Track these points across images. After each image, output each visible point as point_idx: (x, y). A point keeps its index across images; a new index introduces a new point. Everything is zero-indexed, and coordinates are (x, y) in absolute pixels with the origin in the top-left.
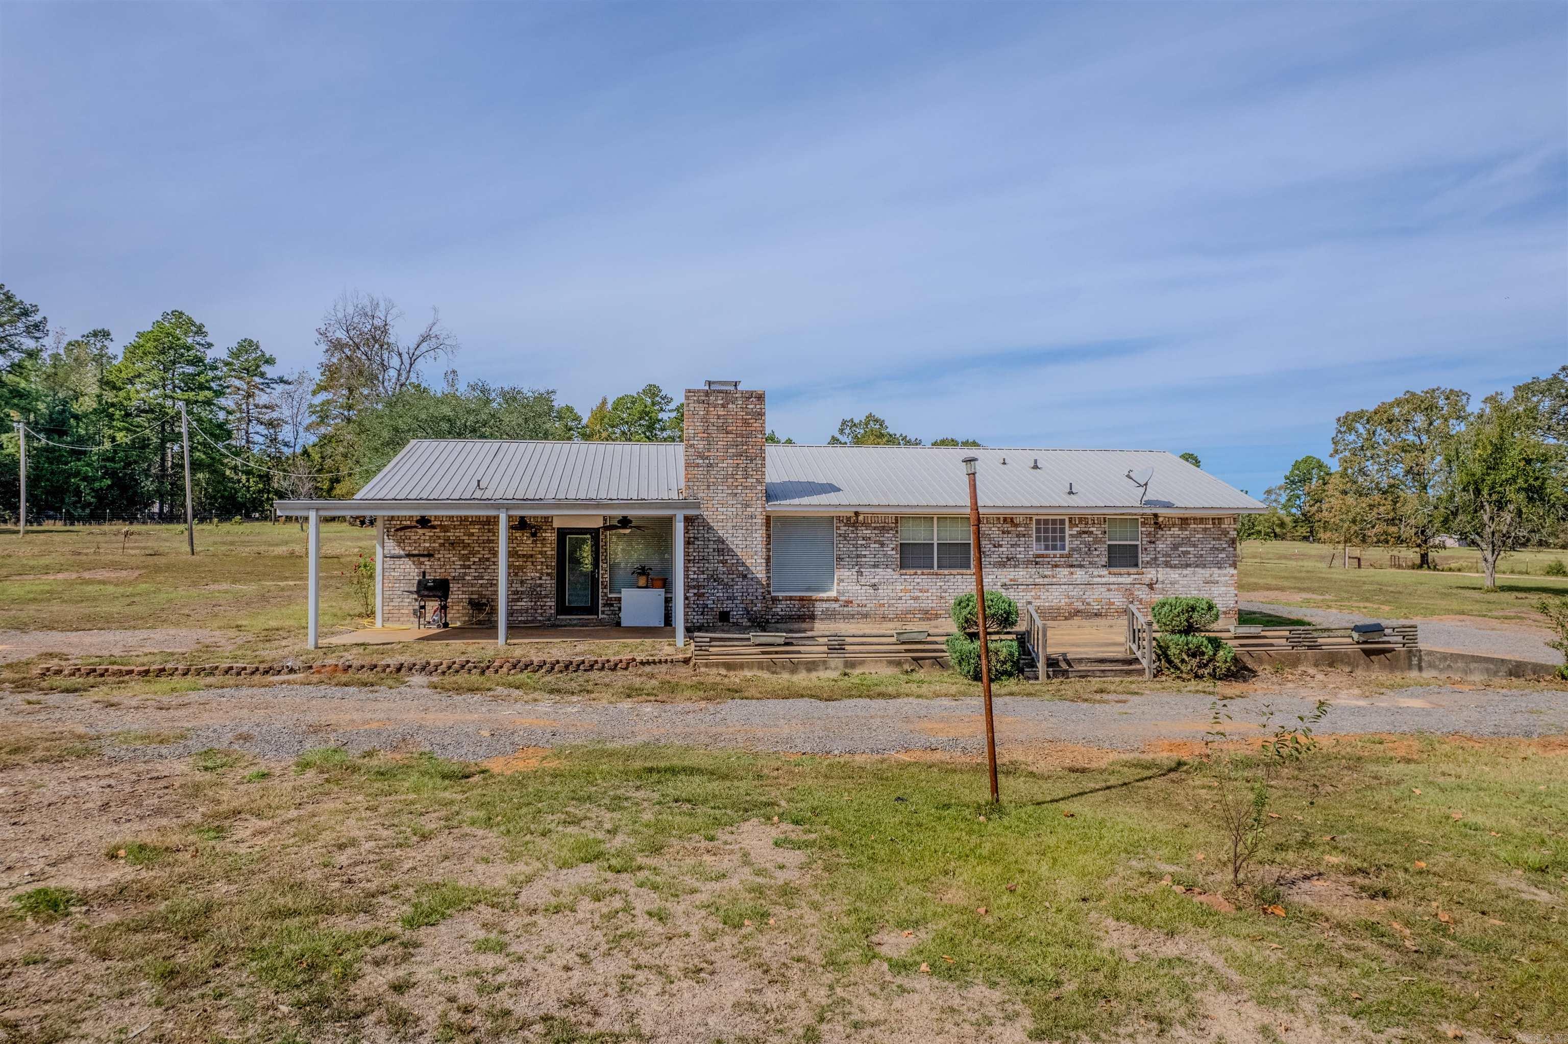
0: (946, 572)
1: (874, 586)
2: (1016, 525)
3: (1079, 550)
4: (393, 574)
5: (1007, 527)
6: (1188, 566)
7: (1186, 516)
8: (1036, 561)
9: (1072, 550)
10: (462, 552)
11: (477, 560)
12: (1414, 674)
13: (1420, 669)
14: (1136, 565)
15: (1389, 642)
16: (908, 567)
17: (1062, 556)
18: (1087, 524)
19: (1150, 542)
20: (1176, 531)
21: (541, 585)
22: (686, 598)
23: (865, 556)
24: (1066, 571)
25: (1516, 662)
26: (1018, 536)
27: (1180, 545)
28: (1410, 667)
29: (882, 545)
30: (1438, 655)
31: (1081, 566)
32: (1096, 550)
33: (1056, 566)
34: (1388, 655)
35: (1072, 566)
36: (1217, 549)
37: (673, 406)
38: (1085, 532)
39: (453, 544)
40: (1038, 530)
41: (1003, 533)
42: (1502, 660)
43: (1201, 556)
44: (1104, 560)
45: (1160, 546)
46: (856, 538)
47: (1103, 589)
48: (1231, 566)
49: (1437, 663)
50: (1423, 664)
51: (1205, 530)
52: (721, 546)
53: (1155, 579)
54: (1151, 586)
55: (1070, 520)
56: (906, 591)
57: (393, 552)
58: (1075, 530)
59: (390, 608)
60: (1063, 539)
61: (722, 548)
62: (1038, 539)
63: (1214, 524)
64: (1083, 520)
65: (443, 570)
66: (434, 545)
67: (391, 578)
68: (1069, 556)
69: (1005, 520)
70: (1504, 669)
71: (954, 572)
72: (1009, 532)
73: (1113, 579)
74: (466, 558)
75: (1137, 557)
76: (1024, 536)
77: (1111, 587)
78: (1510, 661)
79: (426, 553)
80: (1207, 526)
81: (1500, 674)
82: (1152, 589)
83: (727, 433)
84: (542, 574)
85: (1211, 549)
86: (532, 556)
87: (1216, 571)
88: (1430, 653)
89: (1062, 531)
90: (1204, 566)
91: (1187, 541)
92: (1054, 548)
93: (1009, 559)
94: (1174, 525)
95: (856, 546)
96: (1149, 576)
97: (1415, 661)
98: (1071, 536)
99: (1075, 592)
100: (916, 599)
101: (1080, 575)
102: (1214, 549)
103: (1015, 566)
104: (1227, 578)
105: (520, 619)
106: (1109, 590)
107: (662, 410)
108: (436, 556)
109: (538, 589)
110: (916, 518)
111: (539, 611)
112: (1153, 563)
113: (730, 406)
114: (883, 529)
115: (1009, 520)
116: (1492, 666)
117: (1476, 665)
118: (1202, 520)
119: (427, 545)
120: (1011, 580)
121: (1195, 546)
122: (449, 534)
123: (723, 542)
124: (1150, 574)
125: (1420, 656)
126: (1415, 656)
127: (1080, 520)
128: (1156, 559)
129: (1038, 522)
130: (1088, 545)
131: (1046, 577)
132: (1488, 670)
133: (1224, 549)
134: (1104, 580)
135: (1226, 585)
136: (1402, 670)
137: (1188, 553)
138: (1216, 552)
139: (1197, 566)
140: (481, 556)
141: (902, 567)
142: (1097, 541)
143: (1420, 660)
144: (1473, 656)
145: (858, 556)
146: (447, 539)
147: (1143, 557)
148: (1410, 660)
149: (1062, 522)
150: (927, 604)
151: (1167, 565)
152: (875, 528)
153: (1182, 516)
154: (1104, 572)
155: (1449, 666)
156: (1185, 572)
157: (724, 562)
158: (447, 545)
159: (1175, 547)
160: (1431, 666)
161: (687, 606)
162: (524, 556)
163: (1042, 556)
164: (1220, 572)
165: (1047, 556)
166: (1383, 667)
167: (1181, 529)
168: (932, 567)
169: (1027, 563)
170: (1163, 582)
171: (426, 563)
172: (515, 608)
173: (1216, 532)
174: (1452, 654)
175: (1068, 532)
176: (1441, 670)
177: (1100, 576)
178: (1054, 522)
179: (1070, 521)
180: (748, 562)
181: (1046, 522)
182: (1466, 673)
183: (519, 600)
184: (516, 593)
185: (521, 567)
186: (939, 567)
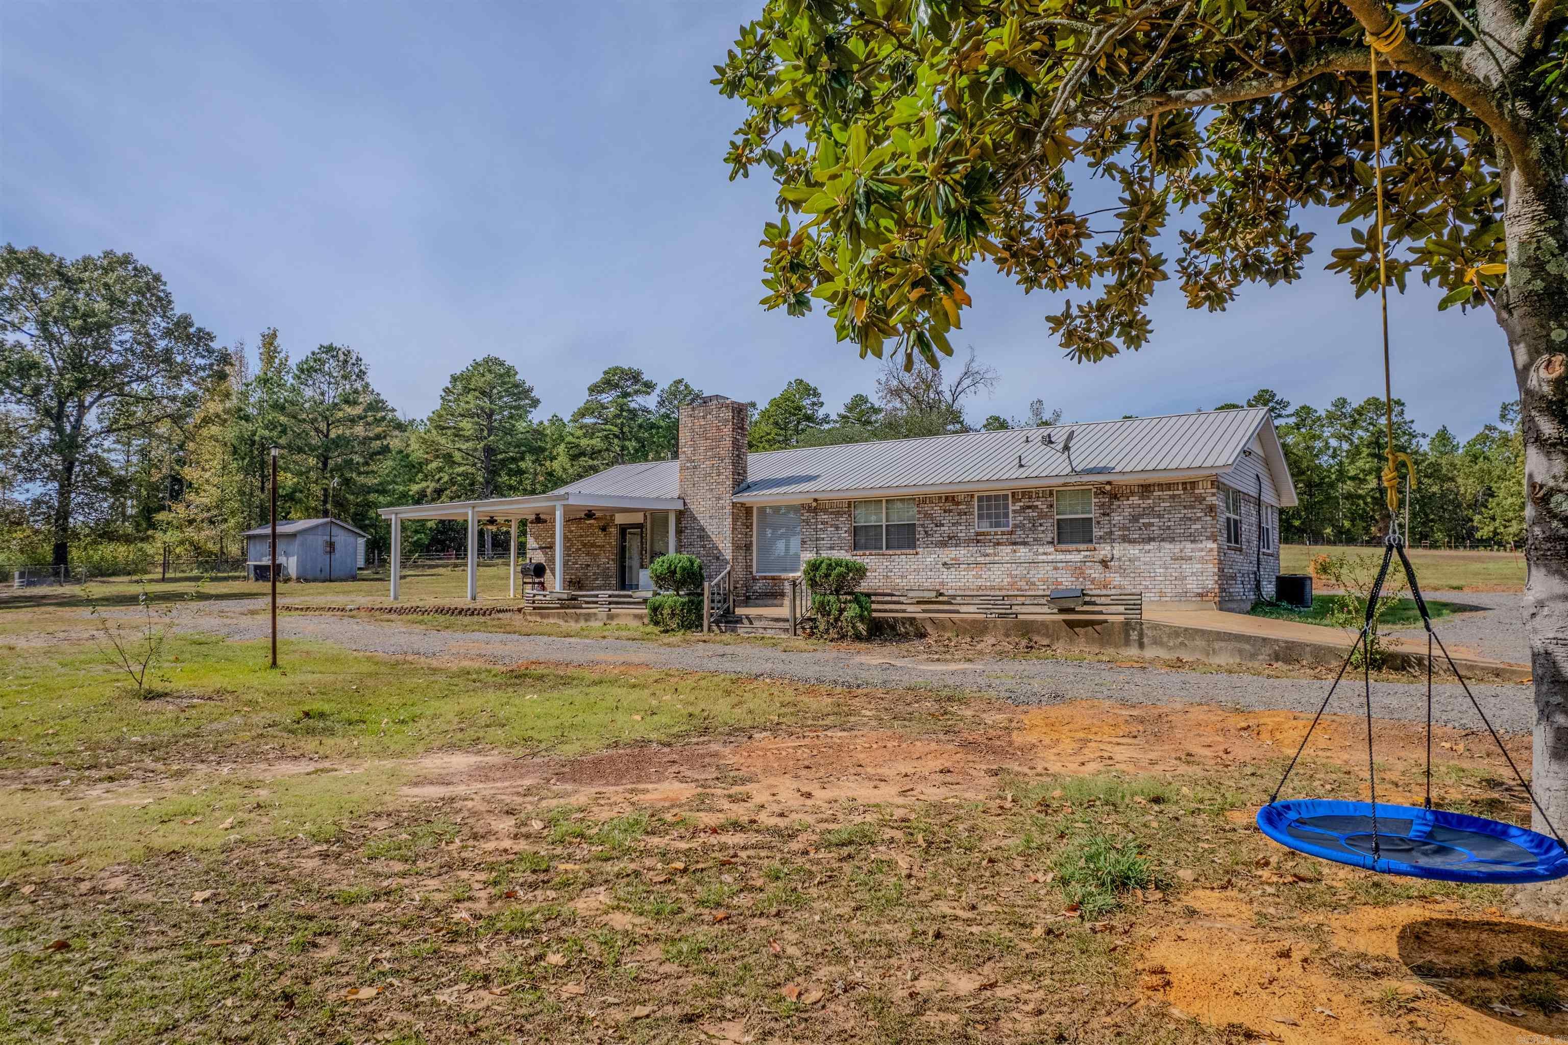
0: (893, 552)
2: (958, 504)
3: (1021, 526)
5: (949, 506)
6: (1151, 540)
7: (1148, 482)
8: (978, 540)
9: (1015, 526)
11: (574, 550)
12: (1133, 651)
13: (1141, 646)
14: (1091, 541)
15: (1101, 613)
16: (861, 549)
17: (1003, 534)
18: (1030, 498)
19: (1104, 514)
20: (1135, 500)
21: (608, 568)
23: (823, 539)
24: (1009, 549)
25: (1286, 642)
26: (959, 514)
27: (1141, 516)
28: (1127, 642)
29: (837, 528)
30: (1167, 630)
31: (1025, 544)
32: (1041, 525)
33: (998, 544)
34: (1097, 627)
35: (1015, 544)
36: (1190, 519)
37: (1290, 410)
38: (1029, 507)
40: (980, 508)
41: (945, 511)
42: (1264, 639)
43: (1169, 528)
44: (1051, 537)
45: (1116, 518)
46: (816, 523)
47: (1049, 567)
48: (1208, 538)
49: (1165, 640)
50: (1145, 640)
51: (1173, 497)
52: (702, 533)
53: (1109, 556)
54: (1104, 563)
55: (1013, 494)
57: (533, 545)
58: (1017, 507)
60: (1006, 515)
61: (703, 535)
62: (980, 517)
63: (1185, 489)
64: (1026, 494)
68: (1011, 533)
69: (947, 498)
70: (1267, 650)
71: (898, 552)
72: (950, 511)
73: (1060, 557)
75: (1090, 531)
76: (965, 514)
77: (1059, 565)
78: (1276, 641)
80: (1176, 492)
81: (1260, 657)
82: (1106, 567)
84: (608, 559)
85: (1181, 519)
86: (603, 546)
87: (1189, 546)
88: (1156, 627)
89: (1006, 507)
90: (1172, 540)
91: (1151, 511)
92: (998, 525)
93: (950, 538)
94: (1132, 493)
95: (816, 530)
96: (1103, 552)
97: (1134, 635)
98: (1014, 511)
99: (1019, 571)
101: (1023, 552)
102: (1186, 518)
103: (956, 545)
104: (1203, 554)
106: (1056, 569)
107: (1280, 416)
109: (607, 571)
110: (867, 502)
112: (1109, 537)
114: (838, 514)
115: (951, 499)
116: (1247, 647)
117: (1223, 644)
118: (1169, 486)
119: (549, 540)
120: (952, 559)
121: (1160, 516)
123: (703, 530)
124: (1104, 551)
125: (1142, 629)
126: (1134, 629)
127: (1024, 494)
128: (1111, 533)
129: (980, 499)
130: (1033, 521)
131: (987, 555)
132: (1240, 651)
133: (1199, 519)
134: (1050, 558)
135: (1202, 560)
136: (1117, 646)
137: (1152, 524)
138: (1188, 523)
139: (1163, 540)
141: (855, 549)
142: (1042, 516)
143: (1141, 635)
144: (1219, 633)
145: (817, 539)
147: (1097, 532)
148: (1127, 635)
149: (1006, 497)
151: (1125, 539)
152: (831, 513)
153: (1142, 482)
154: (1051, 549)
155: (1182, 644)
156: (1147, 547)
157: (704, 547)
159: (1135, 519)
160: (1156, 642)
162: (599, 546)
163: (983, 534)
164: (1193, 546)
165: (988, 534)
166: (1090, 640)
167: (1142, 497)
168: (881, 548)
169: (968, 542)
170: (1119, 559)
172: (594, 585)
173: (1188, 499)
174: (1186, 630)
175: (1011, 508)
176: (1170, 649)
177: (1045, 554)
178: (997, 497)
179: (1013, 496)
180: (721, 546)
181: (989, 498)
182: (1208, 655)
183: (597, 579)
184: (594, 574)
185: (598, 555)
186: (887, 548)
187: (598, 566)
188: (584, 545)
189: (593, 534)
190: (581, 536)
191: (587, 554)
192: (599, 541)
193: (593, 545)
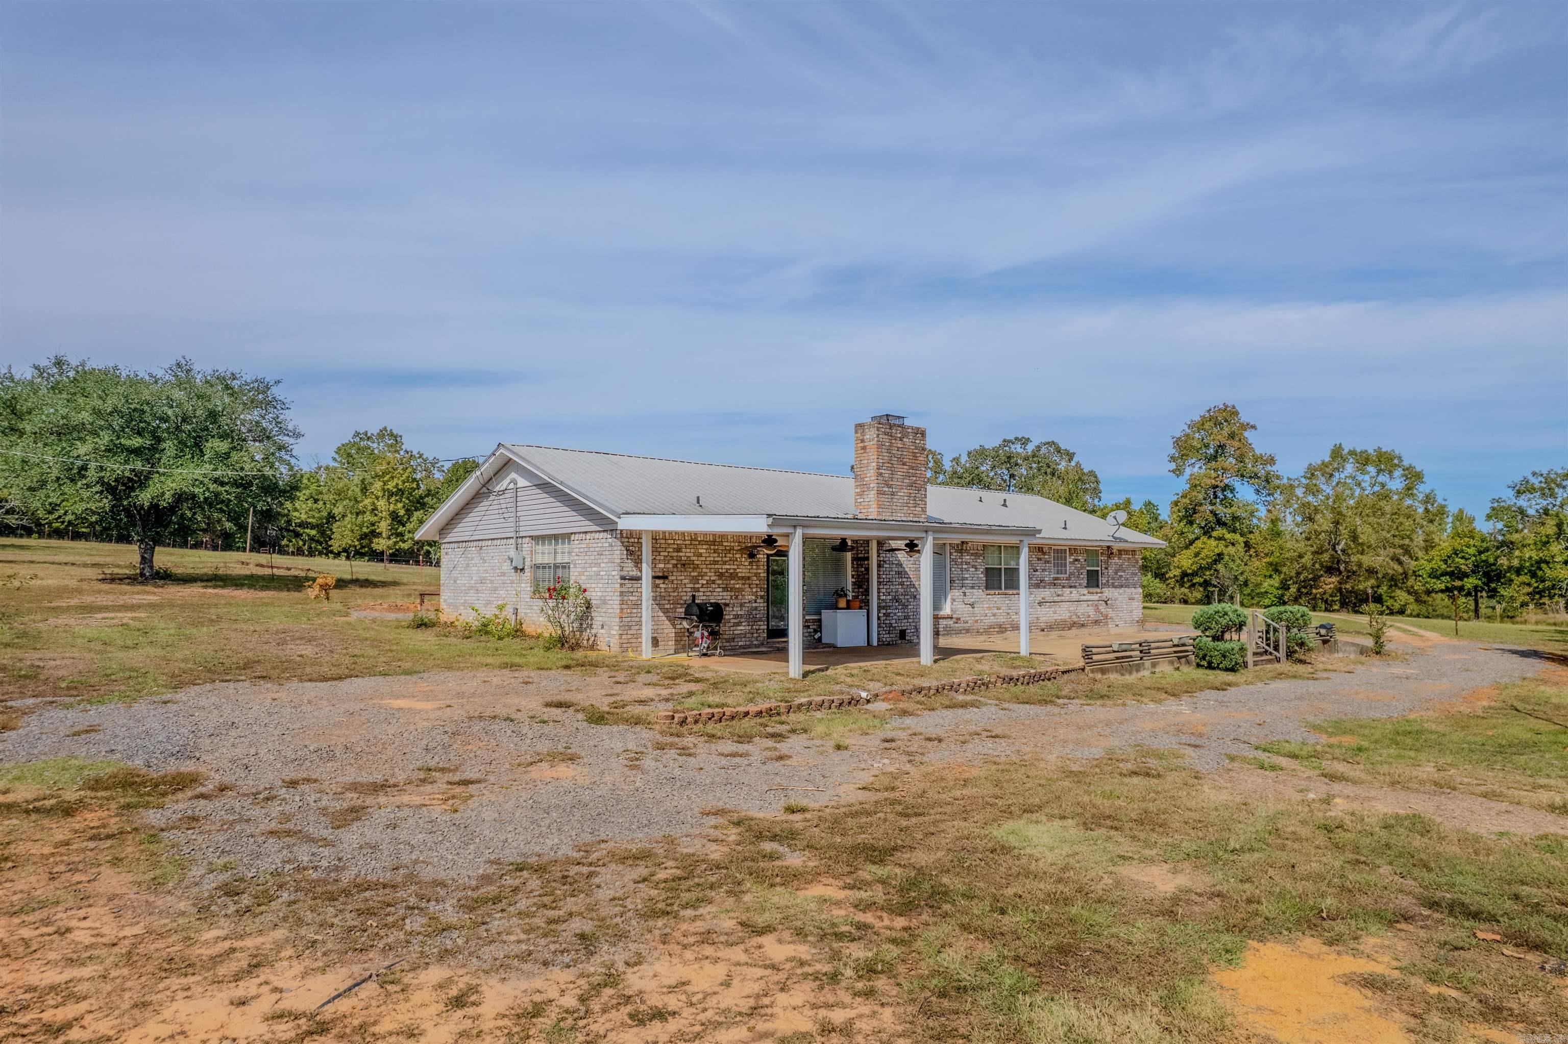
0: (1011, 592)
1: (972, 605)
2: (1045, 554)
3: (1074, 574)
4: (631, 598)
5: (1040, 555)
6: (1122, 586)
7: (1122, 548)
8: (1054, 583)
9: (1071, 574)
10: (693, 574)
11: (705, 582)
14: (1098, 586)
16: (993, 588)
17: (1065, 579)
18: (1077, 553)
19: (1105, 568)
20: (1117, 559)
21: (756, 608)
22: (879, 618)
23: (967, 579)
24: (1068, 591)
26: (1045, 562)
27: (1119, 570)
28: (1335, 651)
29: (976, 569)
31: (1075, 587)
32: (1081, 574)
33: (1064, 587)
34: (1329, 644)
35: (1070, 587)
36: (1135, 573)
38: (1076, 559)
39: (684, 565)
40: (1055, 558)
41: (1038, 559)
43: (1127, 579)
44: (1085, 582)
45: (1110, 571)
46: (962, 564)
47: (1085, 604)
49: (1342, 648)
51: (1129, 559)
52: (900, 570)
53: (1108, 597)
54: (1106, 602)
55: (1070, 551)
56: (989, 608)
57: (631, 573)
58: (1072, 558)
59: (629, 637)
60: (1066, 565)
62: (1055, 565)
64: (1075, 550)
65: (676, 594)
66: (667, 566)
67: (629, 603)
68: (1069, 579)
71: (1013, 592)
72: (1041, 559)
73: (1088, 597)
74: (695, 580)
75: (1098, 580)
76: (1049, 562)
77: (1088, 602)
79: (661, 574)
80: (1130, 556)
81: (1358, 653)
82: (1107, 605)
83: (903, 464)
84: (757, 596)
86: (749, 578)
87: (1134, 590)
88: (1340, 641)
89: (1065, 559)
90: (1128, 587)
91: (1122, 567)
92: (1062, 572)
93: (1040, 582)
94: (1116, 555)
95: (962, 570)
96: (1105, 595)
97: (1337, 647)
98: (1070, 562)
99: (1073, 607)
100: (994, 615)
101: (1075, 594)
102: (1132, 574)
103: (1044, 587)
104: (1138, 596)
105: (740, 644)
106: (1087, 605)
108: (670, 578)
109: (754, 612)
110: (993, 546)
111: (755, 635)
112: (1107, 584)
113: (905, 440)
114: (977, 555)
115: (1041, 549)
119: (662, 566)
120: (1041, 599)
121: (1124, 571)
122: (681, 554)
123: (901, 565)
124: (1105, 593)
125: (1338, 643)
127: (1073, 550)
128: (1108, 581)
129: (1055, 552)
130: (1078, 571)
131: (1059, 595)
133: (1138, 573)
134: (1085, 597)
135: (1138, 601)
137: (1122, 576)
138: (1135, 576)
139: (1125, 587)
140: (708, 578)
141: (987, 588)
142: (1082, 567)
145: (963, 579)
146: (679, 559)
147: (1102, 580)
148: (1335, 646)
149: (1066, 552)
150: (1001, 619)
151: (1113, 586)
152: (972, 554)
153: (1119, 548)
154: (1085, 591)
156: (1120, 591)
157: (902, 584)
158: (679, 566)
159: (1116, 572)
161: (879, 626)
162: (743, 577)
163: (1056, 579)
164: (1136, 591)
165: (1059, 579)
167: (1119, 558)
168: (1001, 589)
169: (1049, 585)
170: (1111, 600)
171: (662, 586)
172: (736, 632)
173: (1133, 560)
175: (1068, 560)
177: (1083, 595)
178: (1062, 553)
181: (1058, 551)
183: (739, 624)
184: (736, 616)
185: (741, 590)
186: (1005, 588)
187: (742, 605)
188: (721, 575)
189: (733, 560)
190: (716, 562)
191: (725, 589)
192: (743, 571)
193: (734, 576)
